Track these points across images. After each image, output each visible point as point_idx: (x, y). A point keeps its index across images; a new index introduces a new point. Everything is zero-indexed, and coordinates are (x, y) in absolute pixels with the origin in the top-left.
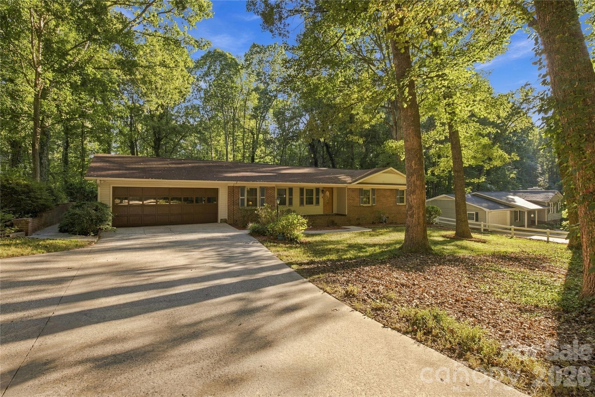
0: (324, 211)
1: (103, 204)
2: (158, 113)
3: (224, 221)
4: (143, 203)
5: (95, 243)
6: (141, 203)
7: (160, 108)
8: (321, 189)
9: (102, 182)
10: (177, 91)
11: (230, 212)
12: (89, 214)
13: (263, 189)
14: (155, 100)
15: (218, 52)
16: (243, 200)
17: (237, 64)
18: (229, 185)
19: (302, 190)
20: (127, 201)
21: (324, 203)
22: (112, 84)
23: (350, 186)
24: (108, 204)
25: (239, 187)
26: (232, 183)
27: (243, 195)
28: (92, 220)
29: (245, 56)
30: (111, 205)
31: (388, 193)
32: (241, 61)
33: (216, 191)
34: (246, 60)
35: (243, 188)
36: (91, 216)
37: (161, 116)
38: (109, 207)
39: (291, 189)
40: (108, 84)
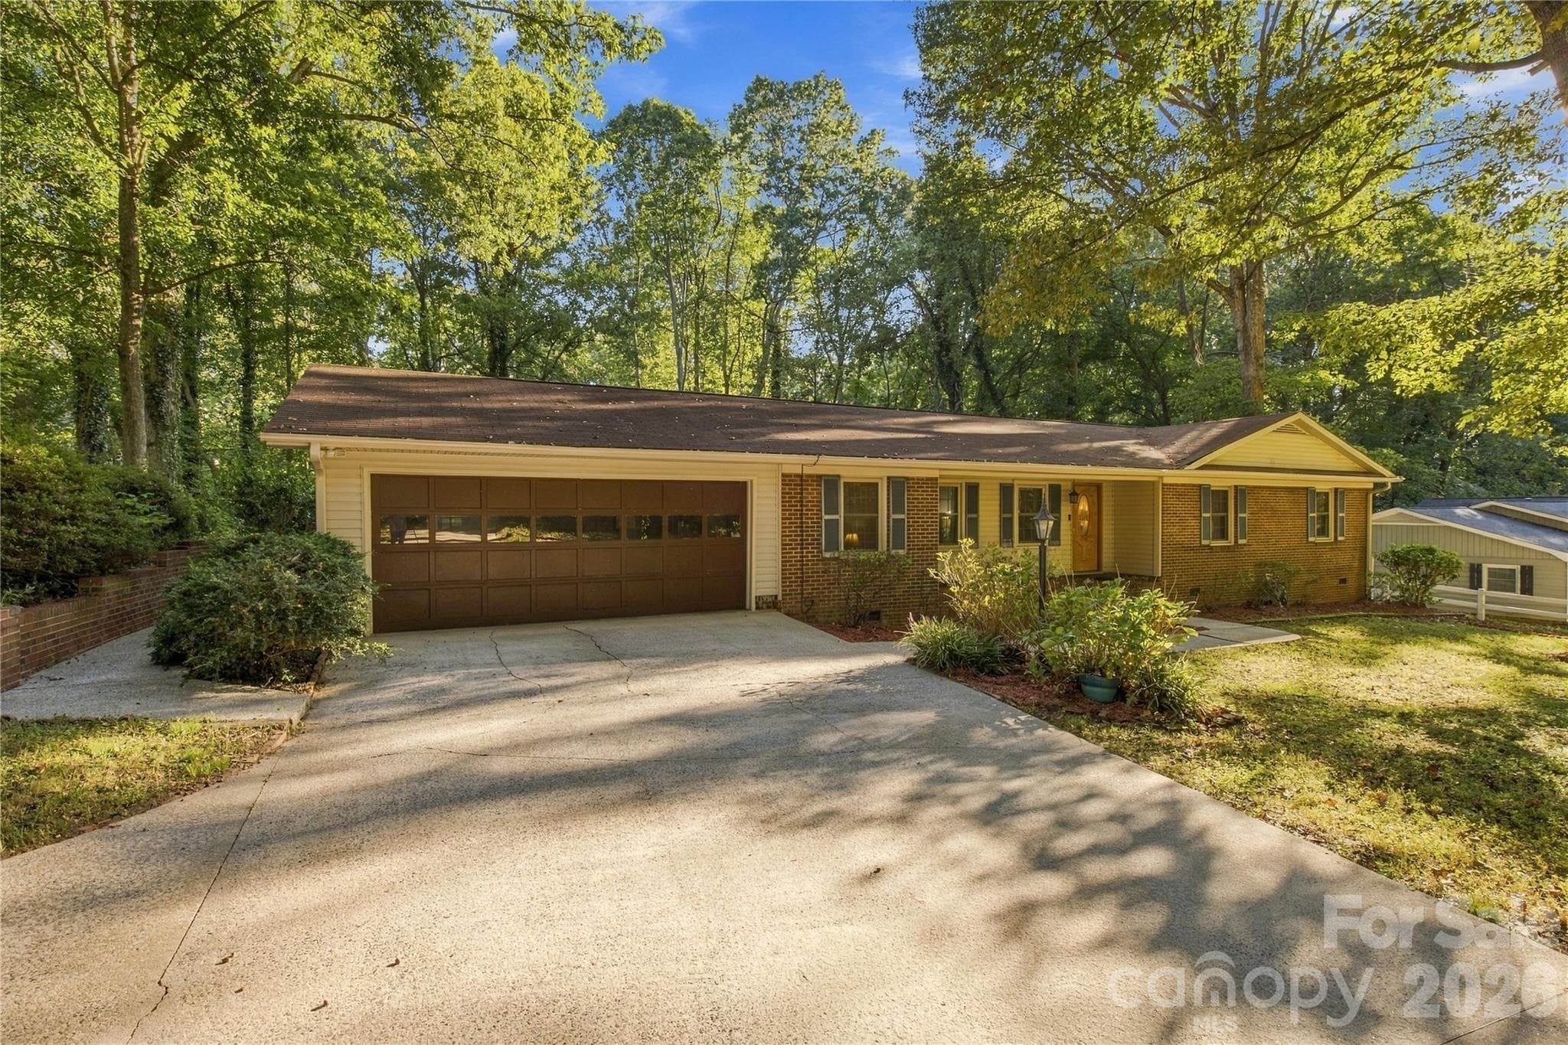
0: (1074, 566)
1: (335, 542)
2: (500, 272)
3: (770, 604)
4: (484, 538)
5: (292, 734)
6: (476, 538)
7: (505, 258)
8: (1066, 488)
9: (331, 454)
10: (557, 196)
11: (792, 571)
12: (268, 588)
13: (897, 485)
14: (492, 231)
15: (656, 107)
16: (832, 525)
17: (708, 142)
18: (787, 470)
19: (1006, 490)
20: (424, 533)
21: (1074, 536)
22: (366, 185)
23: (1172, 477)
24: (356, 542)
25: (820, 477)
26: (793, 463)
27: (832, 509)
28: (282, 615)
29: (732, 117)
30: (368, 547)
31: (1284, 503)
32: (721, 133)
33: (738, 492)
34: (736, 129)
35: (831, 482)
36: (277, 599)
37: (510, 280)
38: (361, 556)
39: (973, 490)
40: (356, 186)
